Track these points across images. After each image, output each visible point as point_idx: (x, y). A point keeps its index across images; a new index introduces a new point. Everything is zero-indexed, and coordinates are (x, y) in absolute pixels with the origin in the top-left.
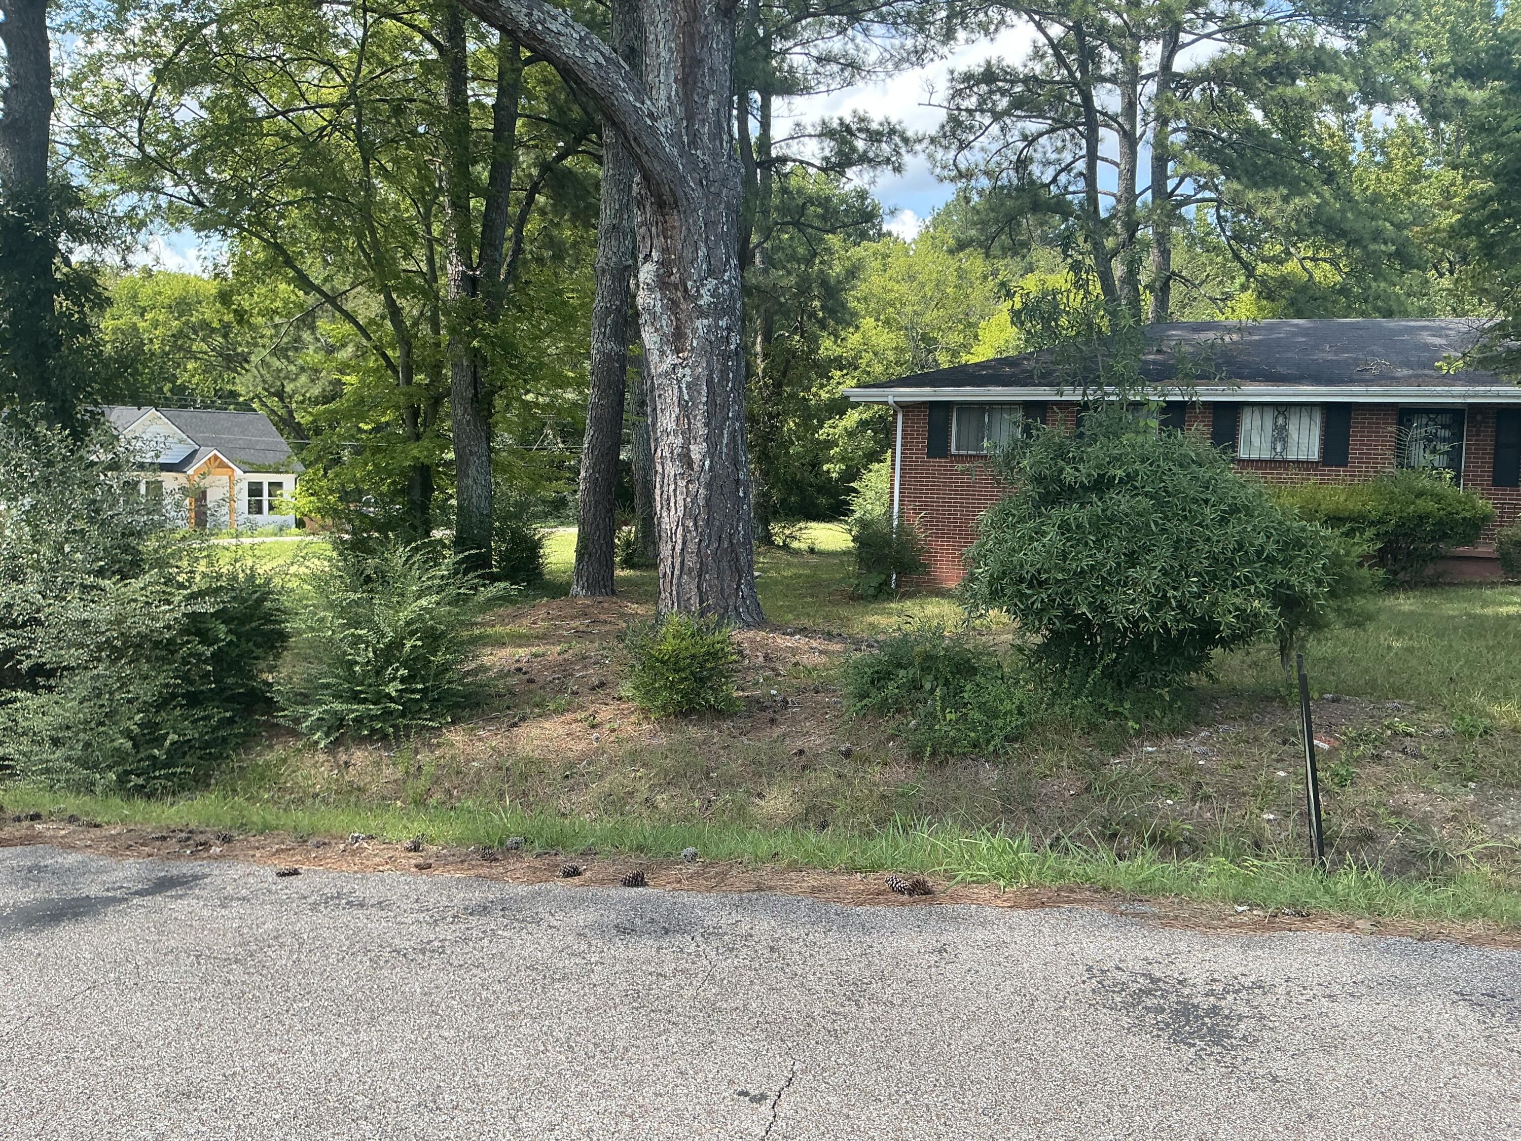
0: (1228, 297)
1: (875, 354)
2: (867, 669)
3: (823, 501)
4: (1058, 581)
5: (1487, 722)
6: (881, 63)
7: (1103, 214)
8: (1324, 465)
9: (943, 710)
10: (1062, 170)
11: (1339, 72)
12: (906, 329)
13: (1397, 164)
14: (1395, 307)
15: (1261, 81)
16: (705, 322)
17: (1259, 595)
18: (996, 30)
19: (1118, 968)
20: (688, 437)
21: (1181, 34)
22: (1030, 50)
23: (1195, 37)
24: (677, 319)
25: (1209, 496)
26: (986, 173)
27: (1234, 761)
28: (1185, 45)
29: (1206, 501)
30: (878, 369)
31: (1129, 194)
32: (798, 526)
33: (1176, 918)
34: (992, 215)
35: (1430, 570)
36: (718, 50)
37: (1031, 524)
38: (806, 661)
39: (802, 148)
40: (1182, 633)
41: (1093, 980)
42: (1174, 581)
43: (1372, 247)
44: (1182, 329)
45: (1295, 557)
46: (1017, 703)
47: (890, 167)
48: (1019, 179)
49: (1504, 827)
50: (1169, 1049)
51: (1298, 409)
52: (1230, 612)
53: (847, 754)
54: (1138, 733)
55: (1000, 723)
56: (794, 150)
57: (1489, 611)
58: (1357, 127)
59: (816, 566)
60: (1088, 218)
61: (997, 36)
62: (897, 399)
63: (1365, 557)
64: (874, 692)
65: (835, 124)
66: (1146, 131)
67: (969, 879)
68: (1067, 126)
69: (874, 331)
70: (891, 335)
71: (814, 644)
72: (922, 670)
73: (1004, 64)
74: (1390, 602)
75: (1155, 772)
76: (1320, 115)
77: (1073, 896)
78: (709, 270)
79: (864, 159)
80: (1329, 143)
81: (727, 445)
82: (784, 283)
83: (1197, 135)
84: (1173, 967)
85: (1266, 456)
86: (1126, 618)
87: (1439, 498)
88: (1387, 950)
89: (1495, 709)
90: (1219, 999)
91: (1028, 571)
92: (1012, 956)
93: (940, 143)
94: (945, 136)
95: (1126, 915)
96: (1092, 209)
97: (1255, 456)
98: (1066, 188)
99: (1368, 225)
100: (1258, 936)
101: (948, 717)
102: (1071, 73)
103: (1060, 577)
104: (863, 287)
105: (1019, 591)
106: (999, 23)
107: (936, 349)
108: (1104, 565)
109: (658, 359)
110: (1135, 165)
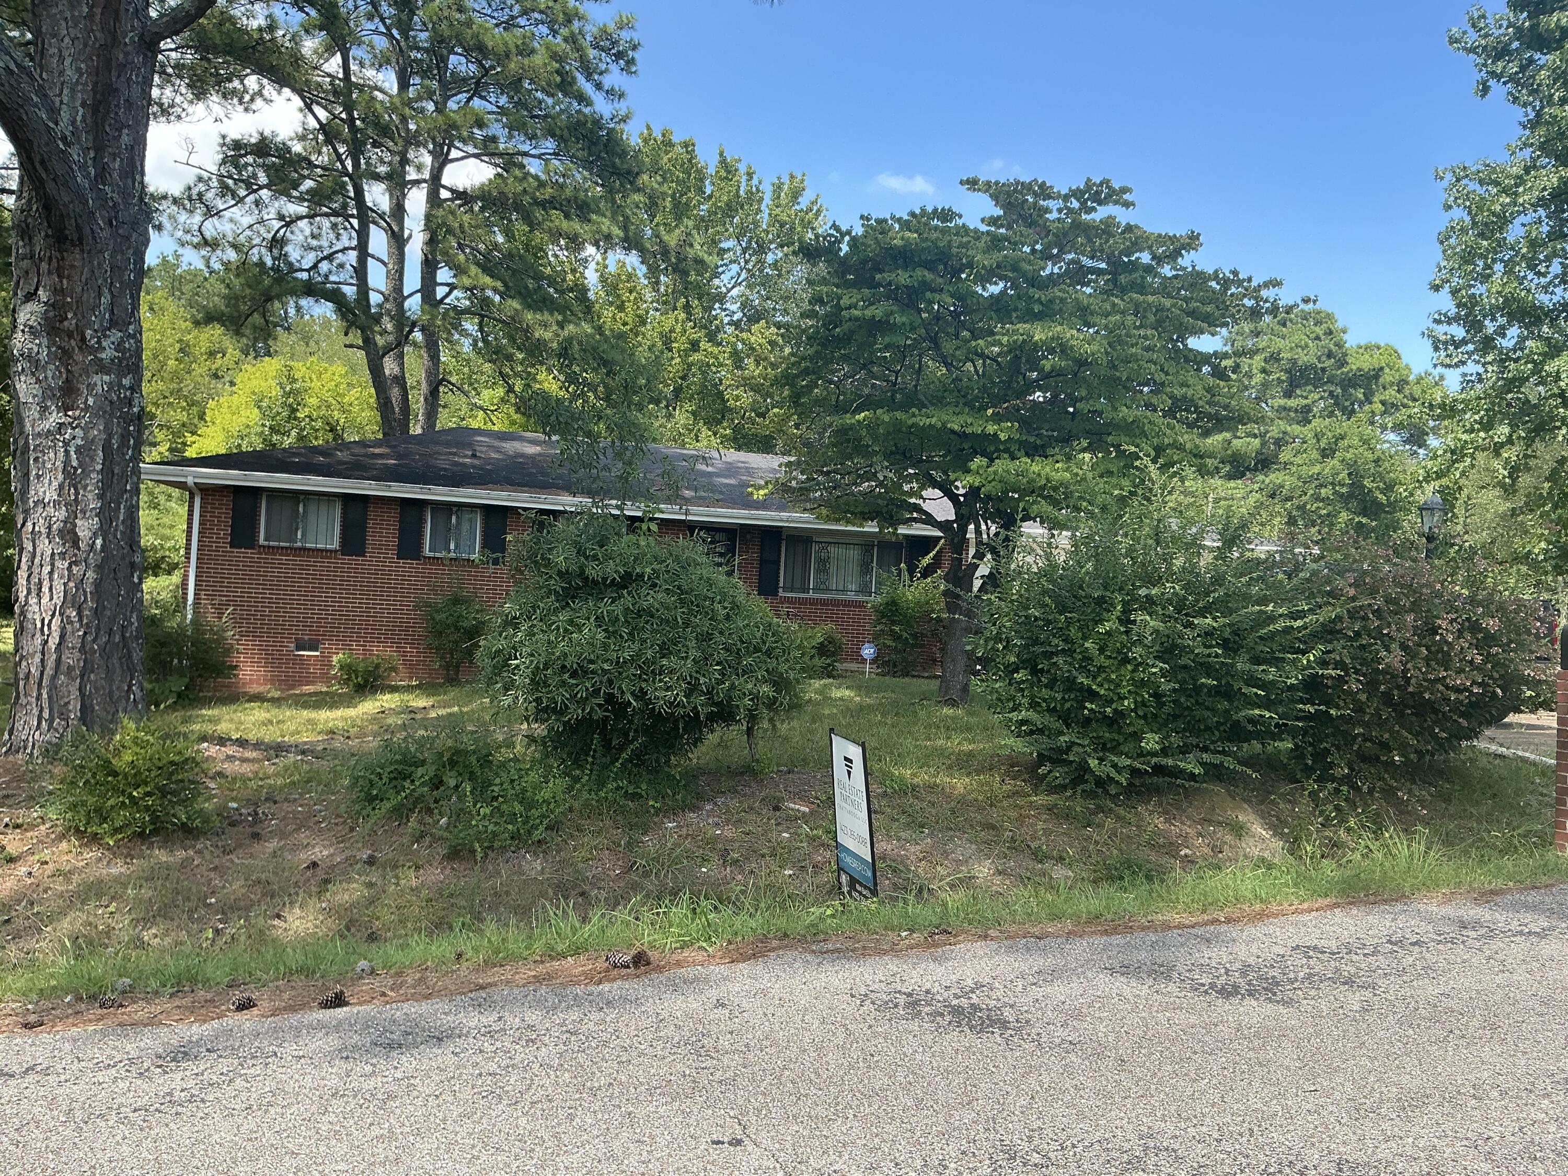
7: (374, 310)
9: (475, 805)
10: (324, 258)
16: (106, 378)
20: (74, 509)
21: (452, 149)
23: (464, 154)
24: (68, 371)
26: (235, 246)
28: (455, 161)
31: (397, 294)
33: (865, 948)
34: (248, 291)
36: (138, 83)
37: (563, 617)
48: (273, 260)
53: (370, 861)
54: (658, 812)
55: (537, 812)
61: (256, 108)
62: (196, 480)
67: (673, 946)
72: (446, 766)
75: (685, 845)
77: (768, 945)
78: (111, 320)
81: (123, 521)
93: (183, 205)
94: (190, 199)
95: (825, 953)
96: (364, 303)
98: (326, 276)
101: (482, 811)
102: (343, 163)
106: (256, 93)
109: (37, 416)
110: (402, 268)
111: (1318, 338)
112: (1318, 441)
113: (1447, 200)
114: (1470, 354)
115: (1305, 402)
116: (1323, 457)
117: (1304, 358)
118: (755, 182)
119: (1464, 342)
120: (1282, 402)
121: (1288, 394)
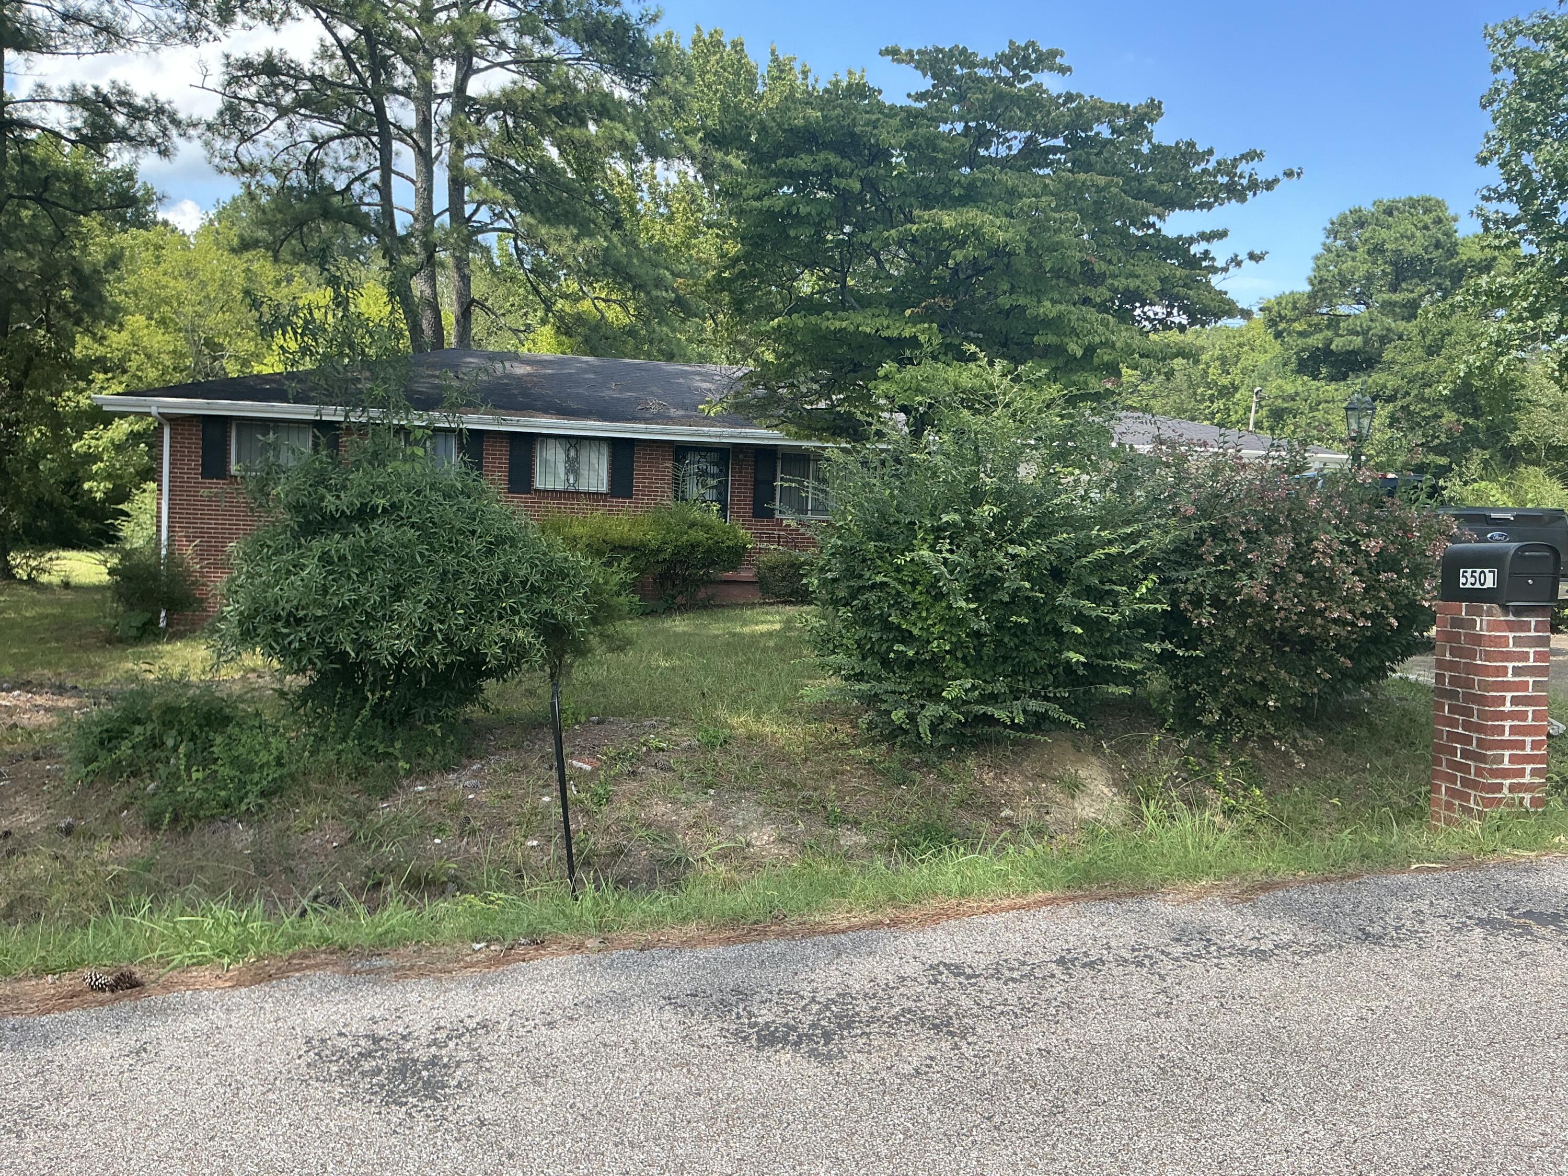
0: (528, 328)
1: (149, 357)
2: (94, 729)
3: (86, 525)
4: (317, 618)
5: (727, 731)
6: (145, 32)
7: (401, 231)
8: (612, 497)
9: (188, 769)
10: (356, 179)
11: (623, 121)
12: (187, 331)
13: (679, 218)
14: (675, 351)
15: (550, 118)
17: (523, 625)
18: (281, 20)
19: (341, 1034)
21: (475, 59)
22: (317, 48)
23: (488, 64)
25: (476, 528)
26: (272, 171)
27: (503, 791)
28: (479, 70)
29: (473, 532)
30: (152, 374)
31: (426, 213)
32: (48, 555)
33: (412, 968)
34: (279, 216)
35: (702, 594)
37: (289, 556)
38: (25, 722)
39: (44, 114)
40: (450, 667)
41: (311, 1053)
42: (440, 614)
43: (655, 293)
44: (477, 357)
45: (559, 586)
46: (275, 753)
47: (155, 149)
48: (310, 183)
49: (736, 828)
50: (380, 1113)
51: (587, 442)
52: (496, 644)
53: (68, 831)
54: (409, 773)
55: (256, 777)
56: (33, 114)
57: (747, 630)
58: (644, 178)
59: (70, 605)
60: (384, 232)
61: (282, 27)
62: (162, 411)
63: (623, 585)
64: (102, 754)
65: (89, 92)
66: (442, 150)
67: (187, 961)
68: (359, 134)
69: (145, 331)
70: (166, 336)
71: (39, 700)
72: (164, 724)
73: (288, 57)
74: (668, 624)
75: (424, 812)
76: (612, 161)
77: (307, 962)
79: (123, 136)
80: (618, 189)
82: (24, 266)
83: (496, 164)
84: (399, 1022)
85: (560, 487)
86: (392, 654)
87: (708, 528)
88: (611, 966)
89: (734, 721)
90: (441, 1048)
91: (283, 609)
92: (222, 1043)
93: (218, 130)
94: (224, 124)
95: (360, 974)
96: (388, 223)
97: (550, 487)
98: (361, 198)
99: (651, 272)
100: (492, 973)
101: (195, 776)
102: (362, 80)
103: (319, 613)
104: (132, 279)
105: (274, 630)
106: (284, 13)
107: (222, 356)
108: (369, 600)
110: (431, 185)
111: (1426, 227)
112: (1424, 337)
113: (1495, 61)
114: (1522, 234)
115: (1412, 296)
116: (1428, 355)
117: (1409, 249)
118: (810, 80)
119: (1517, 221)
120: (1386, 296)
121: (1394, 288)
